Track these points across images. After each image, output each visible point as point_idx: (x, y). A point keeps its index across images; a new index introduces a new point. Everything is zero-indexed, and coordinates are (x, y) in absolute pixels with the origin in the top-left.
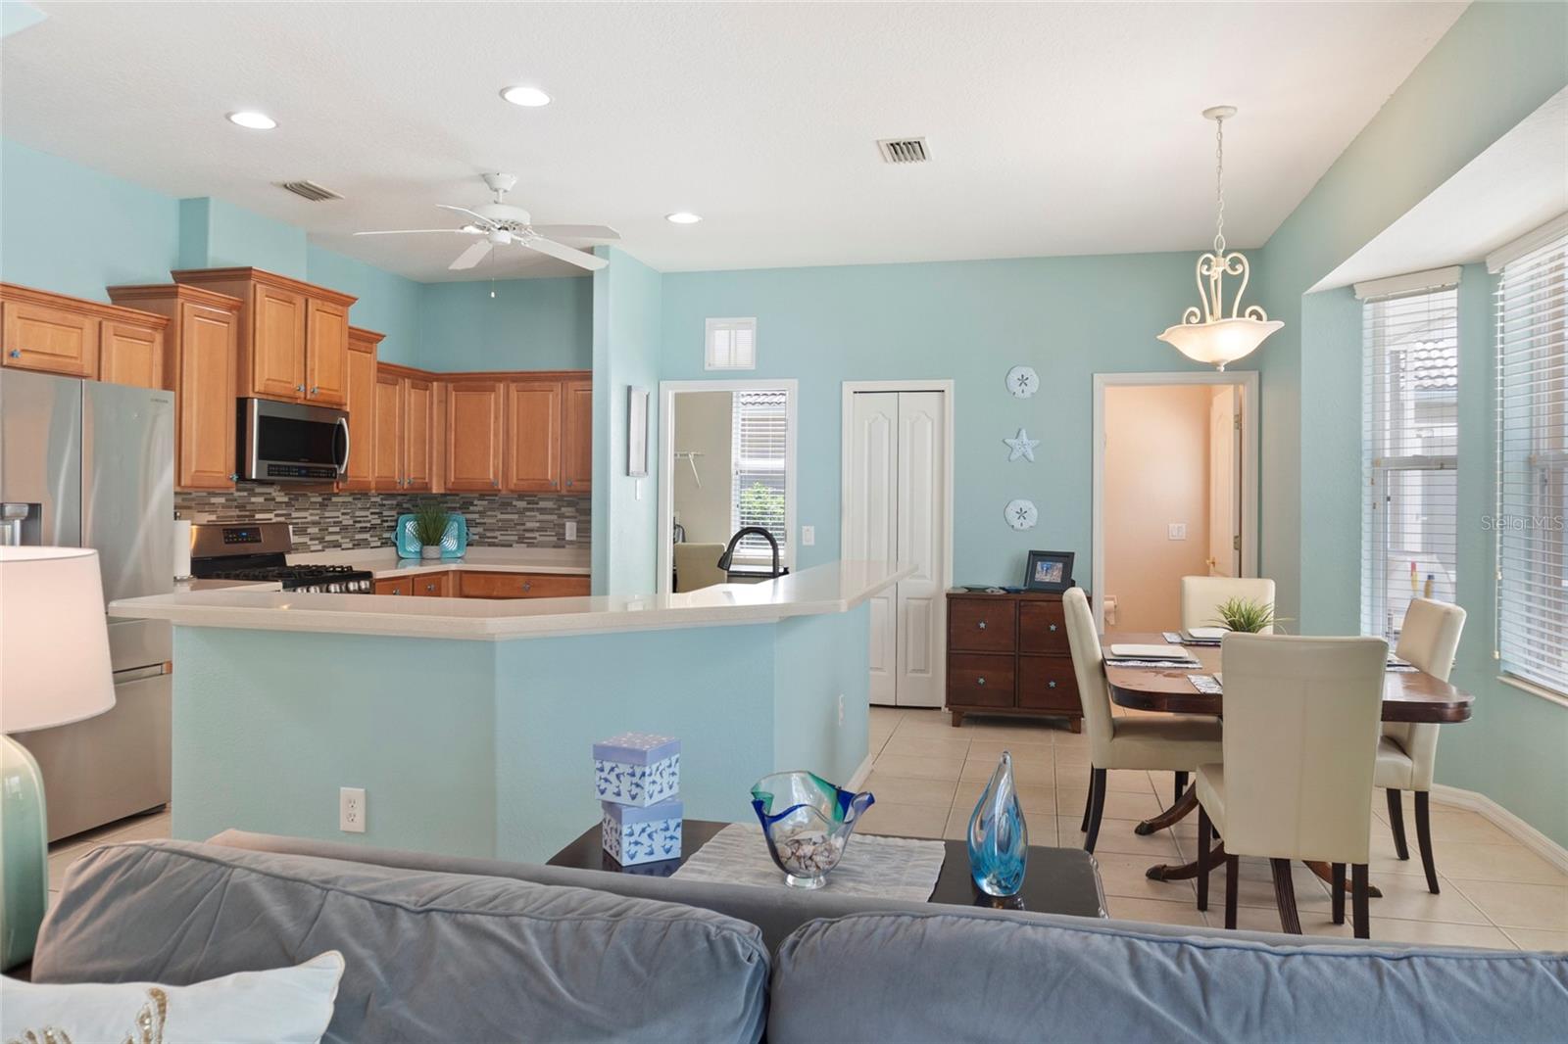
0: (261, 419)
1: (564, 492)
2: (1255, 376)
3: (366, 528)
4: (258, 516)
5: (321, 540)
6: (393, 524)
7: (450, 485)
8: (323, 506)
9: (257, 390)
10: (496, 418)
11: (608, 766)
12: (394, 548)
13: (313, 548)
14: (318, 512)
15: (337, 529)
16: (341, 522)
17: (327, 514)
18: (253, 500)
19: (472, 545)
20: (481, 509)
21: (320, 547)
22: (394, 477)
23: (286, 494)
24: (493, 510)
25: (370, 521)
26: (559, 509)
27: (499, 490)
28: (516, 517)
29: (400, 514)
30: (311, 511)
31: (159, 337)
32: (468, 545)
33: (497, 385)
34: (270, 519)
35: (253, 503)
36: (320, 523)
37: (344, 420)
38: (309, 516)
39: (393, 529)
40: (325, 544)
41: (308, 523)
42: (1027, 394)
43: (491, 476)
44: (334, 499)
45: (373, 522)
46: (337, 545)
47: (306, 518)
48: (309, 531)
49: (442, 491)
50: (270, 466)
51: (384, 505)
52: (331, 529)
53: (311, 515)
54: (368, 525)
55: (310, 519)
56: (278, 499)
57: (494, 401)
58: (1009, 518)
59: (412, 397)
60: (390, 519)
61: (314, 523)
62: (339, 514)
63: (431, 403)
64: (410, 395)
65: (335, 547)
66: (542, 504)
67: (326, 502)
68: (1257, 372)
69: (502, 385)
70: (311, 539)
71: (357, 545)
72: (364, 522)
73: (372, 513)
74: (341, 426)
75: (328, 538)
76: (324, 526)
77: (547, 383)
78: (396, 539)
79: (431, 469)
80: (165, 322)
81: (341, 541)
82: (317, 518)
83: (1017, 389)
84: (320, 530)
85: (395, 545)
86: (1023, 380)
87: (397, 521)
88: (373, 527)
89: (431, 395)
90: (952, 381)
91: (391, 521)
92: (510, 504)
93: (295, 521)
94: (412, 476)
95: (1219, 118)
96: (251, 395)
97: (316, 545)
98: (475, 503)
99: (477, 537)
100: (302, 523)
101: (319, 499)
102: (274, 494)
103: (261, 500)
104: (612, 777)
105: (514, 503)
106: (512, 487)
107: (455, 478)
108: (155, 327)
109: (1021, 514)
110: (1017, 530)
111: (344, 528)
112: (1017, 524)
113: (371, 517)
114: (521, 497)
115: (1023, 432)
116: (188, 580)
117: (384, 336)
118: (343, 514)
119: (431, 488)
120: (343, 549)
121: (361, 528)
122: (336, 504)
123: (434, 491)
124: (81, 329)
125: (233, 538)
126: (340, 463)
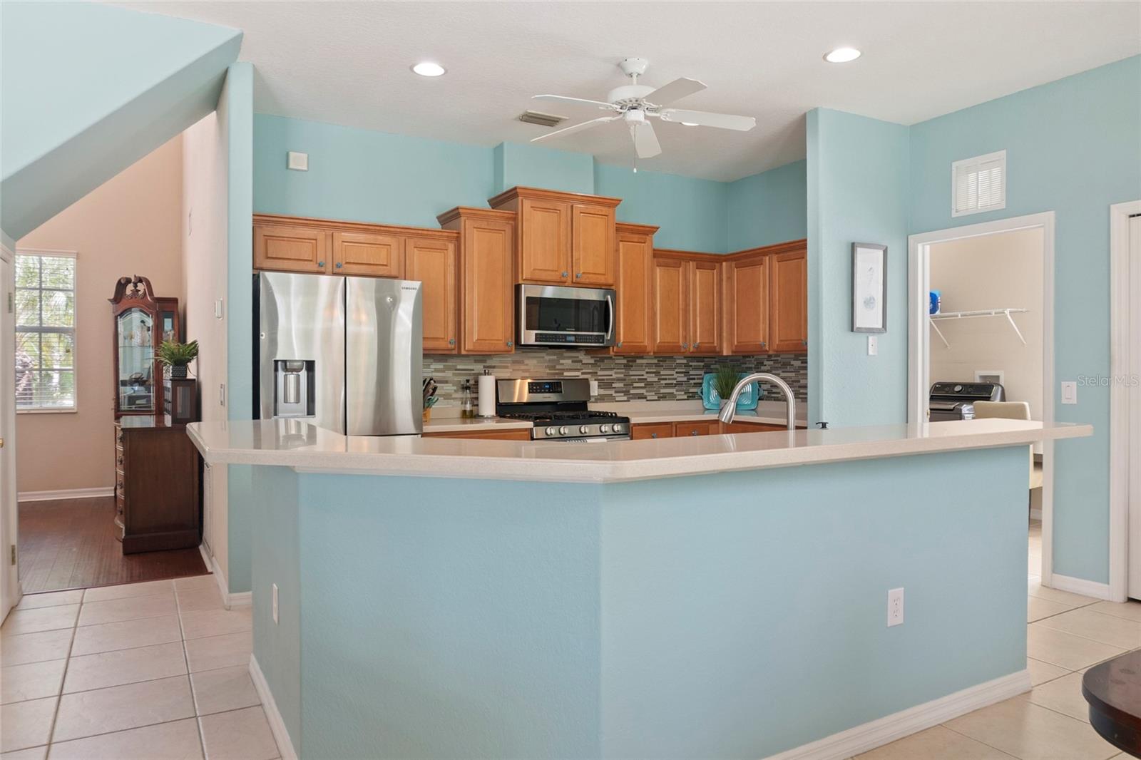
0: (528, 299)
3: (672, 384)
4: (566, 374)
5: (626, 393)
6: (700, 381)
7: (734, 348)
8: (627, 367)
9: (524, 278)
10: (764, 287)
12: (701, 401)
13: (617, 399)
14: (623, 371)
15: (642, 385)
16: (646, 379)
17: (631, 373)
18: (561, 361)
19: (762, 399)
20: (769, 368)
21: (625, 398)
22: (679, 342)
23: (592, 357)
24: (777, 368)
25: (676, 379)
27: (767, 351)
28: (793, 374)
29: (705, 373)
30: (615, 370)
31: (451, 247)
32: (759, 399)
33: (764, 258)
34: (578, 376)
35: (563, 364)
36: (625, 380)
37: (609, 297)
38: (614, 374)
39: (700, 385)
40: (631, 396)
41: (614, 379)
43: (761, 339)
44: (639, 361)
45: (679, 379)
46: (641, 397)
47: (611, 375)
48: (614, 385)
49: (730, 354)
50: (536, 334)
51: (691, 366)
52: (635, 385)
53: (616, 373)
54: (675, 382)
55: (614, 376)
56: (585, 362)
57: (762, 272)
59: (699, 277)
60: (696, 377)
61: (619, 380)
62: (643, 373)
63: (720, 281)
64: (695, 275)
65: (639, 398)
67: (630, 364)
69: (767, 258)
70: (616, 392)
71: (663, 397)
72: (669, 379)
73: (677, 373)
74: (607, 302)
75: (632, 392)
76: (630, 382)
78: (702, 393)
79: (720, 335)
80: (456, 235)
81: (645, 394)
82: (622, 376)
84: (624, 385)
85: (702, 399)
87: (703, 379)
88: (680, 383)
89: (720, 274)
91: (698, 379)
93: (600, 378)
94: (698, 341)
96: (520, 282)
97: (621, 397)
98: (766, 363)
99: (766, 393)
100: (607, 379)
101: (625, 361)
102: (581, 358)
103: (569, 361)
105: (792, 362)
106: (776, 348)
107: (738, 342)
108: (449, 239)
111: (651, 384)
113: (676, 376)
116: (492, 418)
117: (658, 228)
118: (647, 373)
119: (722, 352)
120: (648, 400)
121: (666, 384)
122: (641, 365)
123: (725, 354)
124: (390, 245)
125: (536, 389)
126: (607, 331)
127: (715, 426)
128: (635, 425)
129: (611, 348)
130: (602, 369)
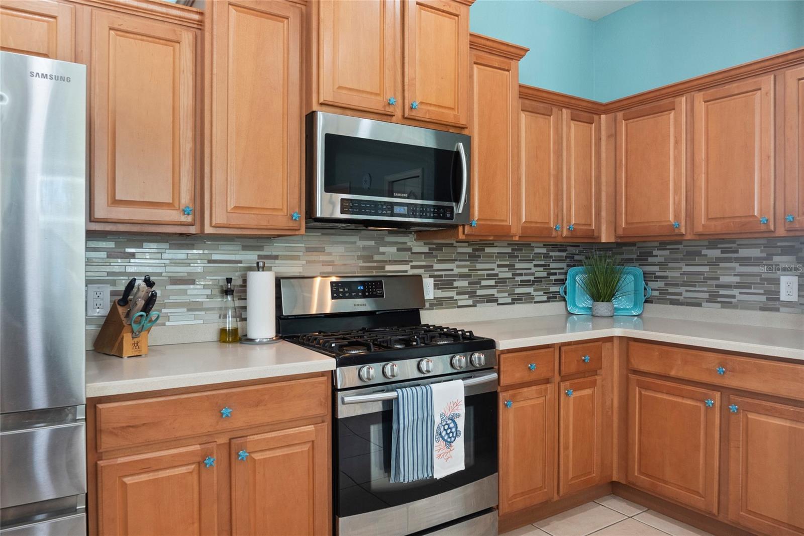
0: (328, 137)
1: (781, 232)
3: (529, 281)
4: (388, 268)
5: (472, 294)
6: (562, 277)
7: (620, 232)
8: (473, 257)
9: (322, 101)
10: (677, 142)
12: (563, 303)
13: (460, 303)
14: (468, 263)
15: (492, 283)
16: (497, 275)
17: (479, 266)
18: (382, 249)
19: (651, 302)
20: (661, 260)
21: (470, 302)
22: (548, 223)
23: (425, 244)
24: (676, 260)
25: (533, 274)
26: (769, 257)
27: (682, 235)
28: (706, 269)
29: (569, 266)
30: (457, 263)
31: (187, 37)
32: (646, 301)
33: (677, 99)
34: (406, 271)
35: (383, 253)
36: (470, 276)
37: (461, 145)
38: (456, 268)
39: (562, 282)
40: (478, 299)
41: (455, 275)
43: (671, 218)
44: (488, 250)
45: (537, 275)
46: (491, 300)
47: (452, 270)
48: (456, 284)
49: (613, 240)
50: (342, 200)
51: (551, 257)
52: (484, 283)
53: (458, 267)
54: (532, 278)
55: (457, 271)
56: (415, 250)
57: (672, 122)
59: (573, 131)
60: (557, 271)
61: (462, 276)
62: (494, 266)
63: (599, 139)
64: (569, 127)
65: (488, 301)
66: (744, 253)
67: (477, 253)
69: (684, 99)
70: (458, 294)
71: (517, 299)
72: (526, 274)
73: (536, 266)
74: (458, 154)
75: (479, 292)
76: (475, 279)
77: (751, 81)
78: (565, 292)
79: (598, 214)
80: (197, 17)
81: (496, 295)
82: (466, 270)
84: (469, 283)
85: (565, 300)
87: (566, 274)
88: (538, 280)
89: (599, 130)
91: (560, 274)
92: (699, 254)
93: (436, 273)
94: (573, 222)
96: (314, 109)
97: (464, 300)
98: (655, 252)
99: (656, 293)
100: (446, 276)
101: (470, 250)
102: (409, 244)
103: (393, 250)
105: (704, 252)
106: (700, 229)
107: (627, 223)
108: (183, 23)
111: (501, 282)
113: (534, 270)
114: (712, 245)
116: (271, 341)
117: (527, 50)
118: (499, 266)
119: (599, 237)
120: (498, 304)
121: (522, 281)
122: (490, 256)
123: (604, 240)
124: (55, 17)
125: (344, 293)
126: (457, 200)
127: (608, 345)
128: (503, 352)
129: (461, 229)
130: (441, 261)
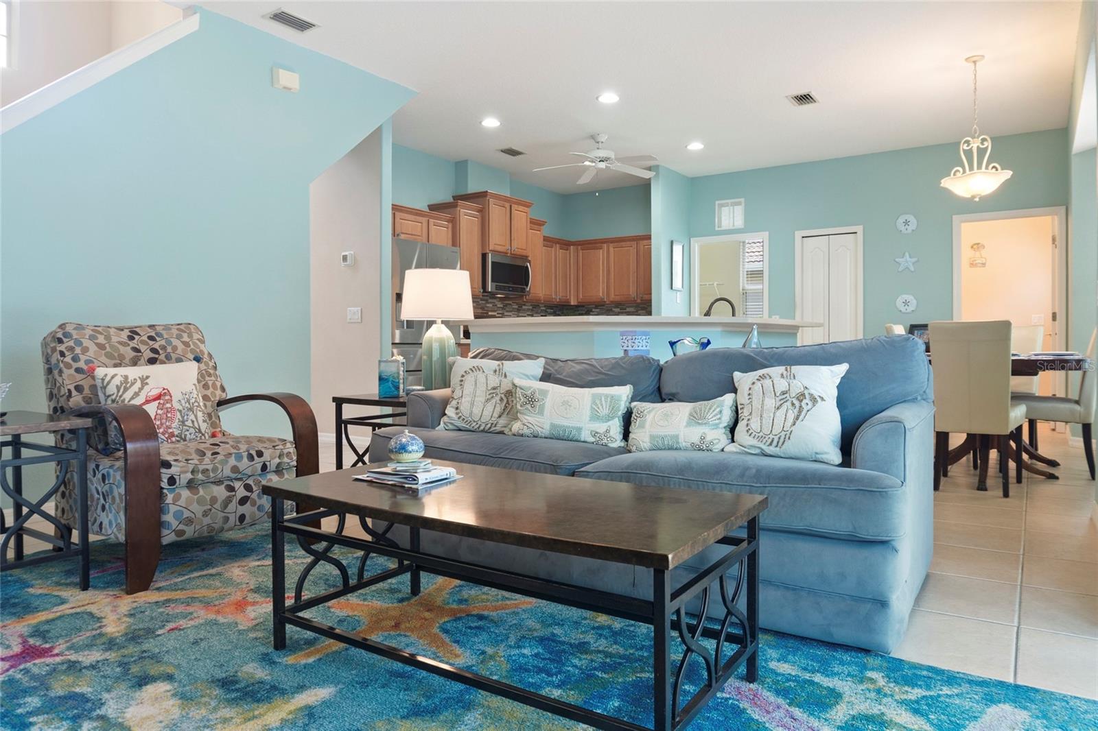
0: (493, 263)
1: (639, 301)
2: (1063, 209)
4: (489, 313)
7: (580, 300)
9: (490, 249)
10: (603, 262)
11: (624, 337)
14: (516, 313)
17: (520, 314)
18: (488, 305)
20: (596, 313)
22: (551, 295)
26: (637, 311)
27: (605, 302)
30: (513, 312)
31: (450, 225)
33: (603, 245)
34: (495, 315)
37: (528, 264)
42: (909, 231)
43: (601, 294)
44: (524, 307)
49: (576, 304)
50: (496, 285)
51: (547, 312)
56: (498, 306)
57: (601, 254)
58: (898, 306)
59: (561, 254)
63: (570, 257)
64: (559, 252)
66: (628, 310)
68: (1065, 207)
69: (606, 245)
74: (527, 267)
77: (628, 243)
79: (570, 291)
80: (452, 218)
83: (903, 228)
86: (906, 223)
89: (570, 253)
90: (861, 227)
94: (561, 295)
95: (975, 62)
96: (488, 252)
98: (593, 310)
101: (517, 307)
103: (491, 305)
104: (626, 341)
105: (614, 309)
106: (611, 300)
107: (582, 296)
109: (906, 303)
110: (904, 313)
112: (903, 310)
114: (617, 307)
115: (907, 254)
117: (547, 222)
122: (524, 310)
123: (572, 303)
126: (527, 286)
130: (507, 311)
